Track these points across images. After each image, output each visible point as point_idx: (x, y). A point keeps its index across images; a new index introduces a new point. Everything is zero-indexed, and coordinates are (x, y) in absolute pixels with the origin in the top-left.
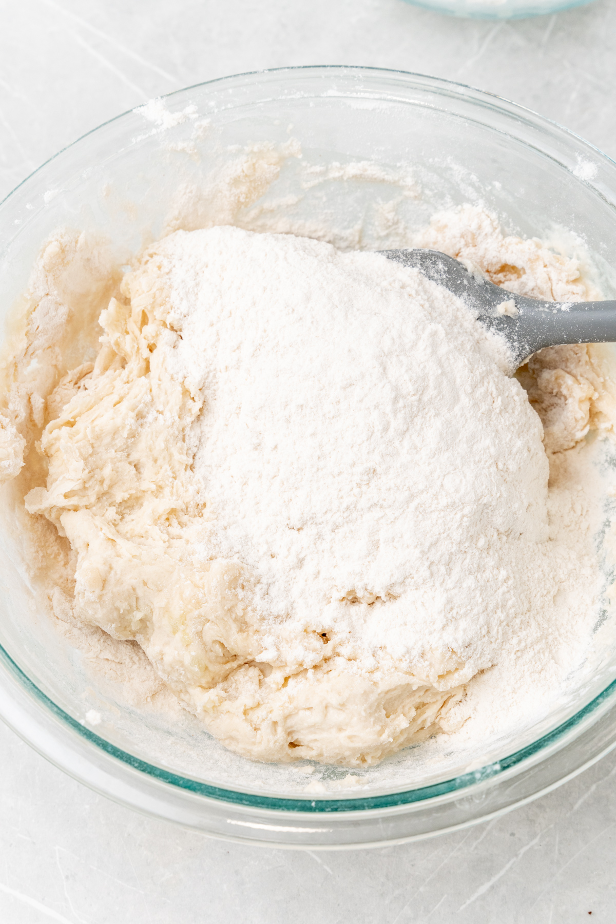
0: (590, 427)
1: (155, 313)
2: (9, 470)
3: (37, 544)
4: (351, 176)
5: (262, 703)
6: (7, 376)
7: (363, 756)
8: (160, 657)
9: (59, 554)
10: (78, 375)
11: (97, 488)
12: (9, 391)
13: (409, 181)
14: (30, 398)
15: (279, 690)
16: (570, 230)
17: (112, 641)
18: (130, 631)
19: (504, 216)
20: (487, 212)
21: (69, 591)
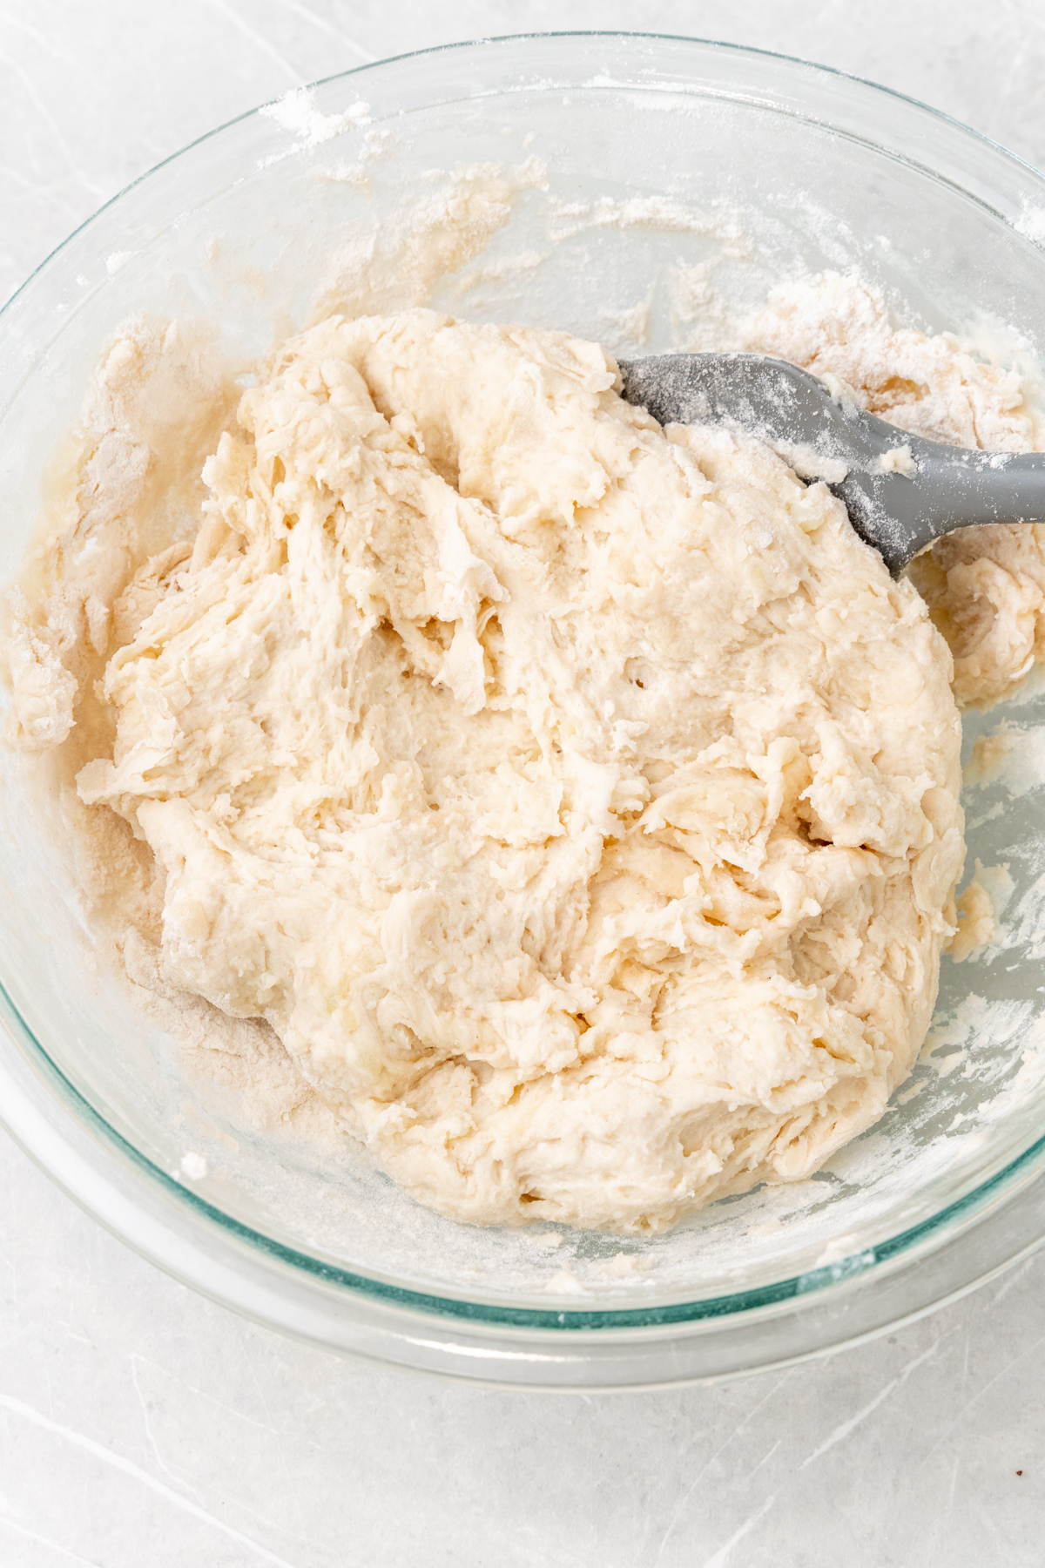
0: (1035, 658)
1: (296, 463)
2: (49, 733)
3: (97, 854)
4: (632, 221)
5: (475, 1128)
6: (46, 570)
7: (645, 1218)
8: (306, 1049)
9: (134, 869)
10: (166, 564)
11: (199, 763)
12: (49, 596)
13: (733, 231)
14: (84, 606)
15: (504, 1106)
16: (1008, 323)
17: (224, 1019)
18: (254, 1004)
19: (894, 294)
20: (865, 287)
21: (151, 934)
